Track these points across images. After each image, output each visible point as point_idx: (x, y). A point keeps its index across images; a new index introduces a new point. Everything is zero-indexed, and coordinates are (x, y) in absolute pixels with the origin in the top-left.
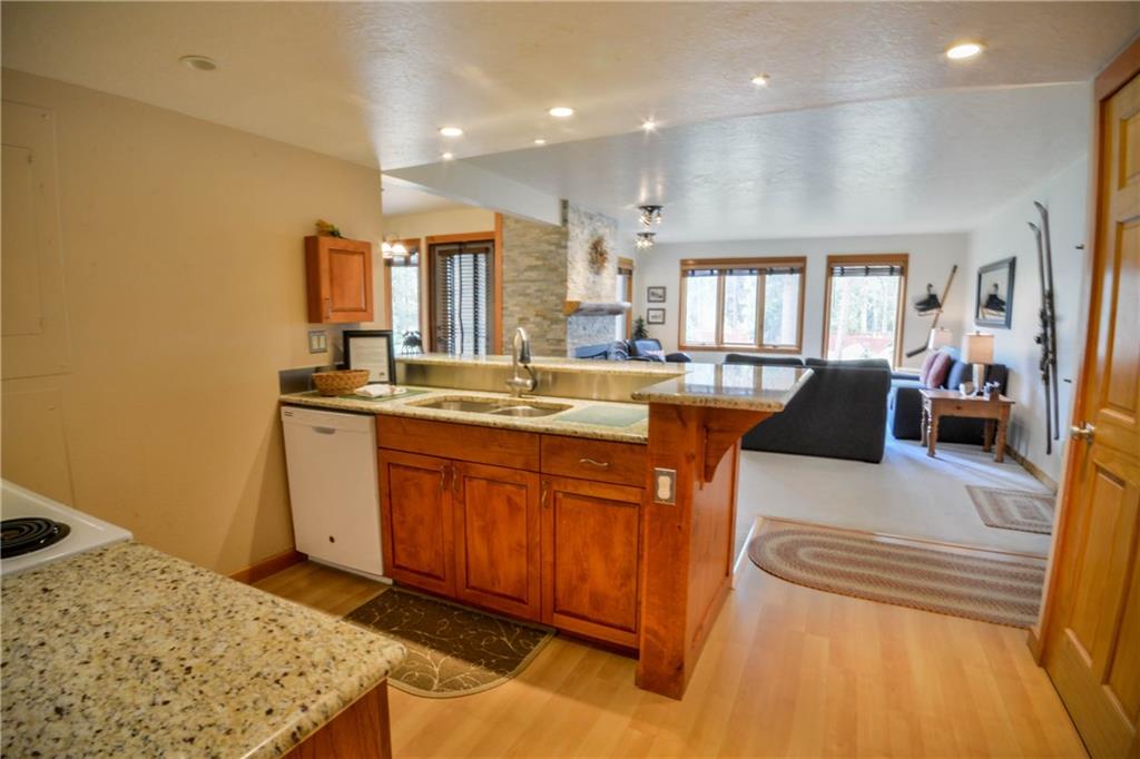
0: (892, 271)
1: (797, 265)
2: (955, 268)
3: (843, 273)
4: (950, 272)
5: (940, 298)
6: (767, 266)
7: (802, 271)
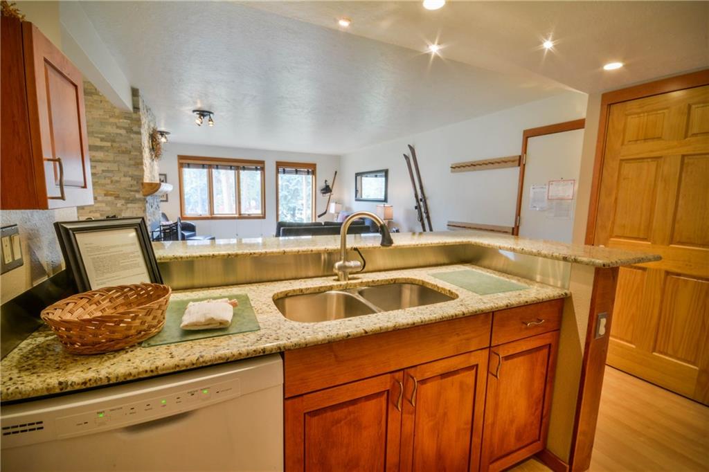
0: (308, 173)
1: (259, 165)
2: (336, 172)
3: (284, 172)
4: (333, 176)
5: (331, 187)
6: (241, 165)
7: (263, 169)
